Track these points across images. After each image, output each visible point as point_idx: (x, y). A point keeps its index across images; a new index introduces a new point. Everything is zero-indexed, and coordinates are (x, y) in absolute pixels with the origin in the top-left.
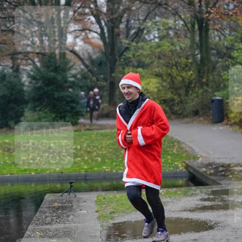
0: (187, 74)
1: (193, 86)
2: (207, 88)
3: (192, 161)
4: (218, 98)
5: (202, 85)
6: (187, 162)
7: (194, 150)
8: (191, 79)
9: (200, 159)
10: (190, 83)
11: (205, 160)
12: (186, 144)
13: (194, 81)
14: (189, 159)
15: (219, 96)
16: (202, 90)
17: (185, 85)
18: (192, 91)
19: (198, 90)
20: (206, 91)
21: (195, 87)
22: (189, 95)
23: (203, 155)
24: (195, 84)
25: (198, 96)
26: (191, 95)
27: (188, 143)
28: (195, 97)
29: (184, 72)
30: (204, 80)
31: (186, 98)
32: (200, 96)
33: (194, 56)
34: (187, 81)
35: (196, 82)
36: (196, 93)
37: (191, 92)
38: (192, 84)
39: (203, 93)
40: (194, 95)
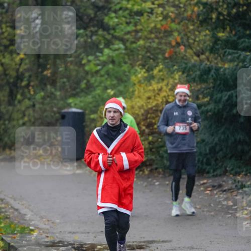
0: (12, 60)
1: (24, 83)
2: (53, 90)
3: (18, 237)
4: (74, 110)
5: (43, 83)
6: (8, 239)
7: (23, 216)
8: (21, 70)
9: (35, 234)
10: (20, 77)
11: (44, 235)
12: (7, 203)
13: (27, 74)
14: (13, 233)
15: (76, 106)
16: (42, 94)
17: (8, 83)
18: (23, 94)
19: (35, 93)
20: (51, 96)
21: (28, 86)
22: (16, 102)
23: (42, 226)
24: (29, 82)
25: (34, 106)
26: (20, 102)
27: (12, 202)
28: (28, 108)
29: (8, 56)
30: (48, 73)
31: (10, 108)
32: (37, 106)
34: (14, 74)
35: (30, 76)
36: (29, 99)
37: (19, 97)
38: (22, 81)
39: (44, 98)
40: (27, 102)
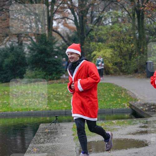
0: (130, 46)
1: (134, 53)
2: (143, 55)
3: (134, 102)
5: (140, 53)
6: (131, 103)
7: (135, 95)
8: (133, 49)
9: (139, 101)
10: (132, 52)
11: (142, 101)
12: (130, 91)
13: (135, 51)
14: (132, 101)
16: (140, 57)
17: (129, 53)
18: (134, 57)
19: (138, 56)
20: (142, 57)
21: (135, 54)
22: (132, 59)
23: (141, 98)
24: (136, 53)
25: (137, 60)
26: (133, 59)
28: (135, 61)
29: (128, 45)
30: (141, 50)
31: (130, 61)
32: (139, 60)
33: (135, 34)
34: (131, 50)
35: (136, 51)
36: (136, 58)
37: (132, 58)
38: (133, 52)
39: (140, 58)
40: (135, 59)
